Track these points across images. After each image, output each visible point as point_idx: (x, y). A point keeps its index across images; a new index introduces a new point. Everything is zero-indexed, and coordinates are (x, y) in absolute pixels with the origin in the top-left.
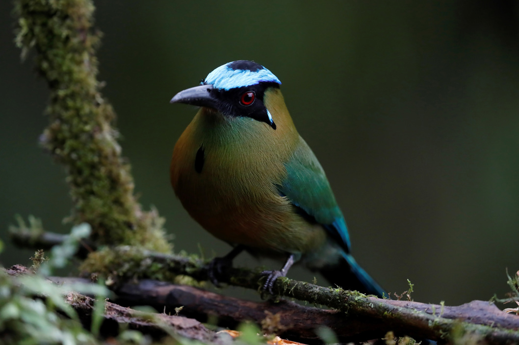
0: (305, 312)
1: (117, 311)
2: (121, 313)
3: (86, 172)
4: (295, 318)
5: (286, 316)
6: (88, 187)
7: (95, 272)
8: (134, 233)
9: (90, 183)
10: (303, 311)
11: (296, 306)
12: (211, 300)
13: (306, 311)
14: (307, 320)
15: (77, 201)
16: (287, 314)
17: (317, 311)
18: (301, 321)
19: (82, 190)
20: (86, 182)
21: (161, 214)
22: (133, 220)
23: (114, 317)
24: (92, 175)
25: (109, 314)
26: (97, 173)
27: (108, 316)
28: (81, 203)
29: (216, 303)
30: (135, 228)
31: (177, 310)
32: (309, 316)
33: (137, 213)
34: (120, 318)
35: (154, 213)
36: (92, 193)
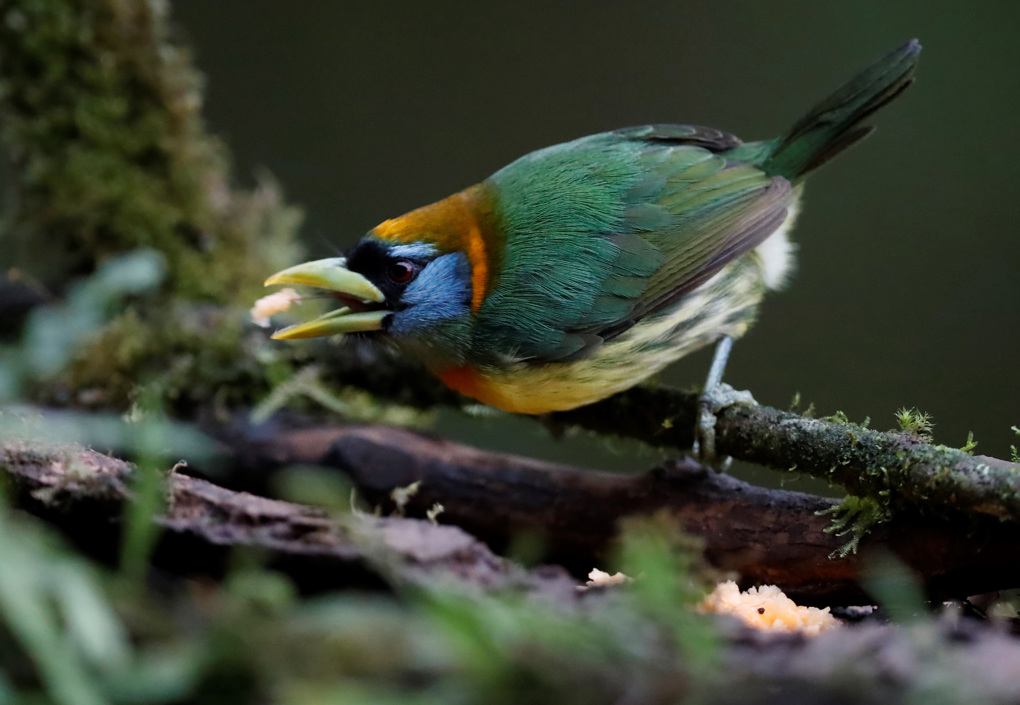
0: (769, 505)
1: (209, 504)
2: (221, 513)
3: (56, 70)
4: (737, 525)
5: (707, 519)
6: (60, 115)
7: (90, 385)
8: (208, 260)
9: (70, 105)
10: (763, 505)
11: (739, 489)
12: (463, 470)
13: (772, 503)
14: (776, 532)
15: (24, 162)
16: (710, 513)
17: (805, 501)
18: (756, 536)
19: (41, 125)
20: (55, 98)
21: (291, 198)
22: (201, 220)
23: (198, 528)
24: (72, 76)
25: (185, 516)
26: (88, 73)
27: (181, 524)
28: (38, 168)
29: (482, 482)
30: (211, 245)
31: (401, 496)
32: (782, 519)
33: (216, 197)
34: (219, 528)
35: (269, 195)
36: (72, 133)
